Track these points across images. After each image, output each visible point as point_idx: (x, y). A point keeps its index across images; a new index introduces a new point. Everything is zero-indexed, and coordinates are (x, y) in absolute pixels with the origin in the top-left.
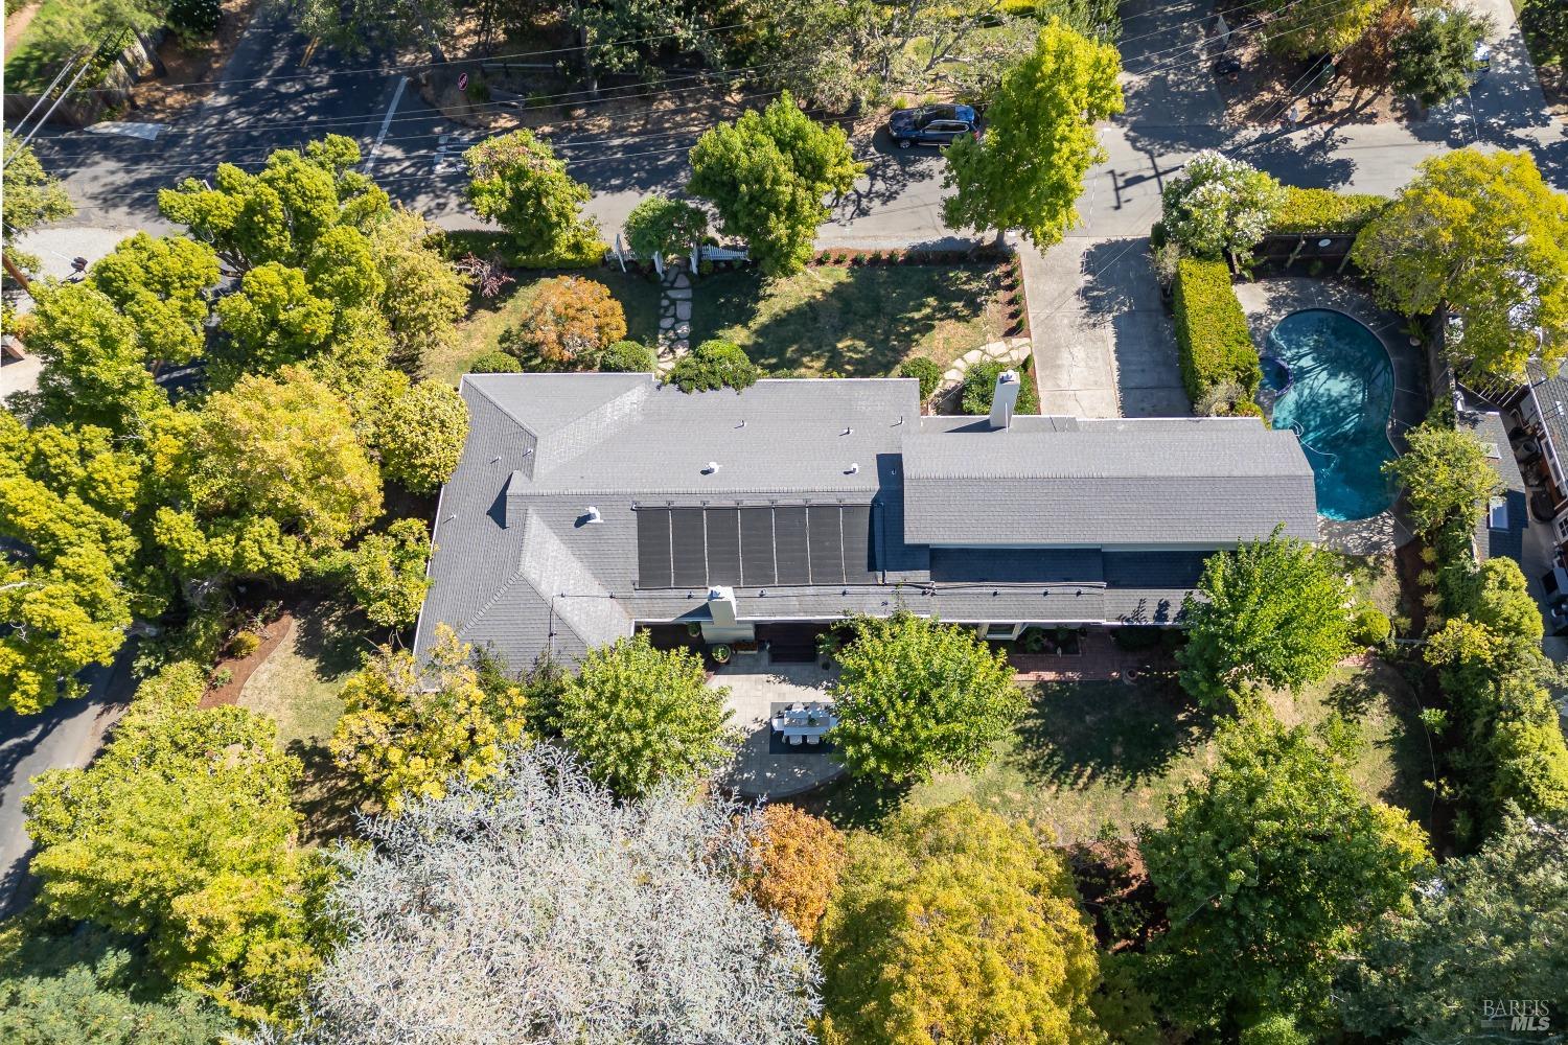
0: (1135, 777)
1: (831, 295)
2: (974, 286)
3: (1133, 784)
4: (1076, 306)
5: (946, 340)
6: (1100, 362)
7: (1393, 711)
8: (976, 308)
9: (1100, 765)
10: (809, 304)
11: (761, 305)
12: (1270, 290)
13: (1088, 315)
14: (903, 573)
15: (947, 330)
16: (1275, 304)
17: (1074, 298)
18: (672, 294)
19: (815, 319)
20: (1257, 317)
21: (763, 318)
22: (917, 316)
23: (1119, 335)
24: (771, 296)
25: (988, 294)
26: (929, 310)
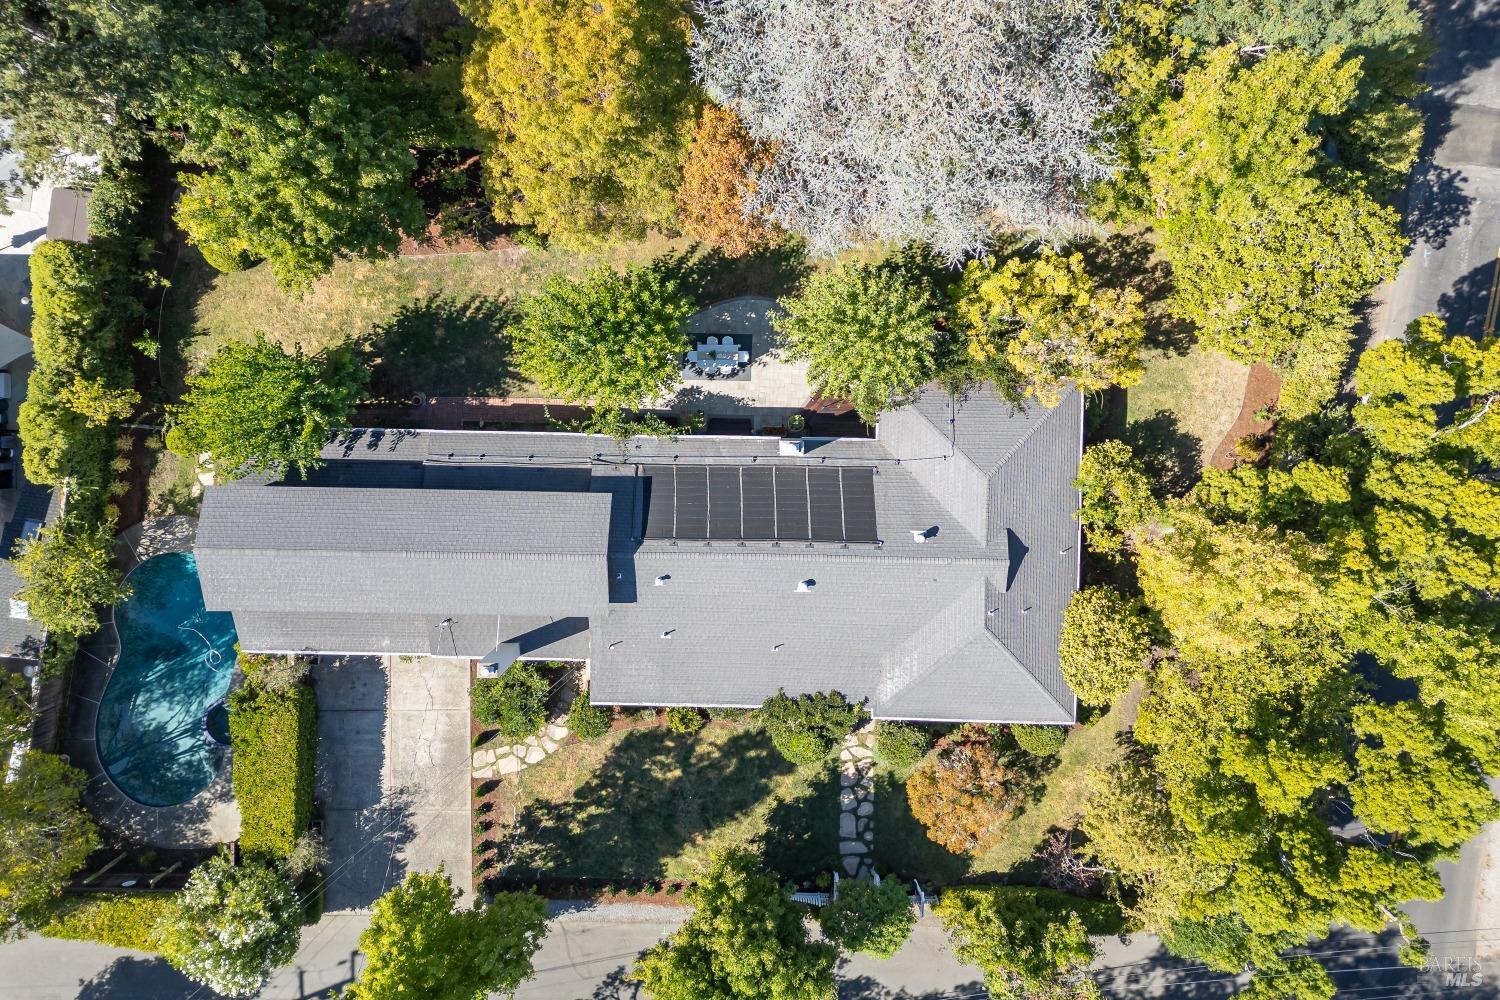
0: (428, 307)
1: (685, 841)
2: (527, 848)
3: (431, 301)
4: (419, 820)
5: (562, 778)
6: (401, 744)
7: (185, 362)
8: (528, 819)
9: (458, 318)
10: (710, 828)
11: (763, 829)
12: (205, 833)
13: (407, 805)
14: (618, 474)
15: (559, 792)
16: (202, 814)
17: (419, 830)
18: (862, 848)
19: (704, 809)
20: (226, 797)
21: (761, 810)
22: (593, 810)
23: (377, 778)
24: (752, 841)
25: (512, 837)
26: (579, 817)
